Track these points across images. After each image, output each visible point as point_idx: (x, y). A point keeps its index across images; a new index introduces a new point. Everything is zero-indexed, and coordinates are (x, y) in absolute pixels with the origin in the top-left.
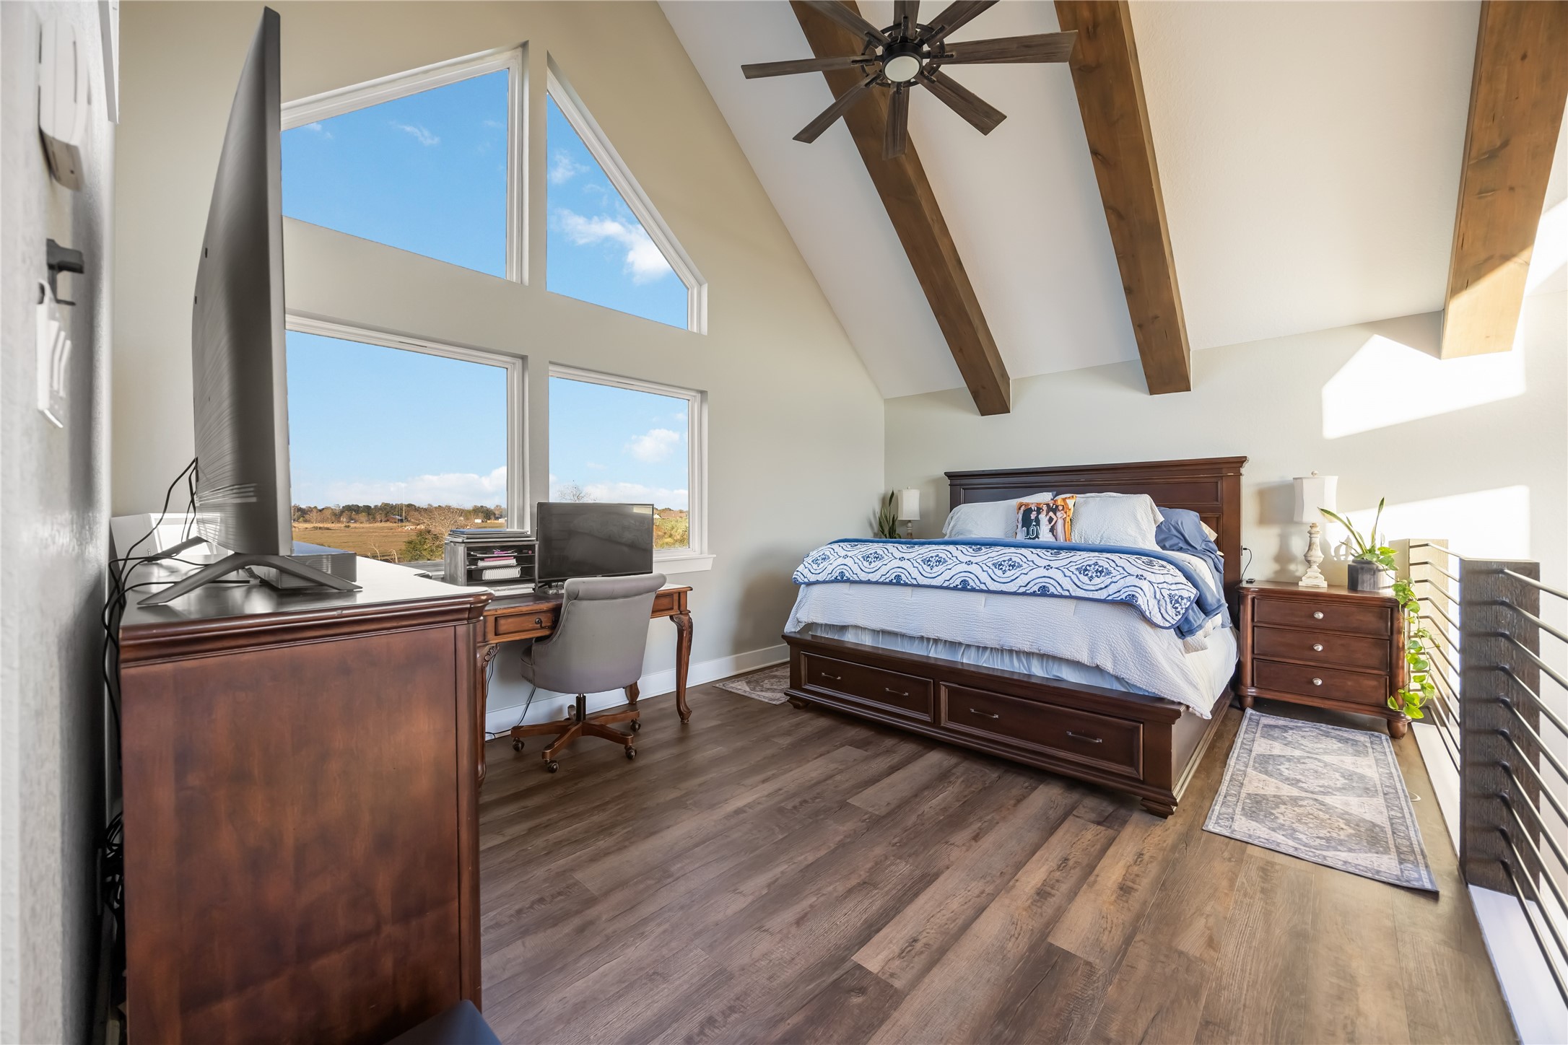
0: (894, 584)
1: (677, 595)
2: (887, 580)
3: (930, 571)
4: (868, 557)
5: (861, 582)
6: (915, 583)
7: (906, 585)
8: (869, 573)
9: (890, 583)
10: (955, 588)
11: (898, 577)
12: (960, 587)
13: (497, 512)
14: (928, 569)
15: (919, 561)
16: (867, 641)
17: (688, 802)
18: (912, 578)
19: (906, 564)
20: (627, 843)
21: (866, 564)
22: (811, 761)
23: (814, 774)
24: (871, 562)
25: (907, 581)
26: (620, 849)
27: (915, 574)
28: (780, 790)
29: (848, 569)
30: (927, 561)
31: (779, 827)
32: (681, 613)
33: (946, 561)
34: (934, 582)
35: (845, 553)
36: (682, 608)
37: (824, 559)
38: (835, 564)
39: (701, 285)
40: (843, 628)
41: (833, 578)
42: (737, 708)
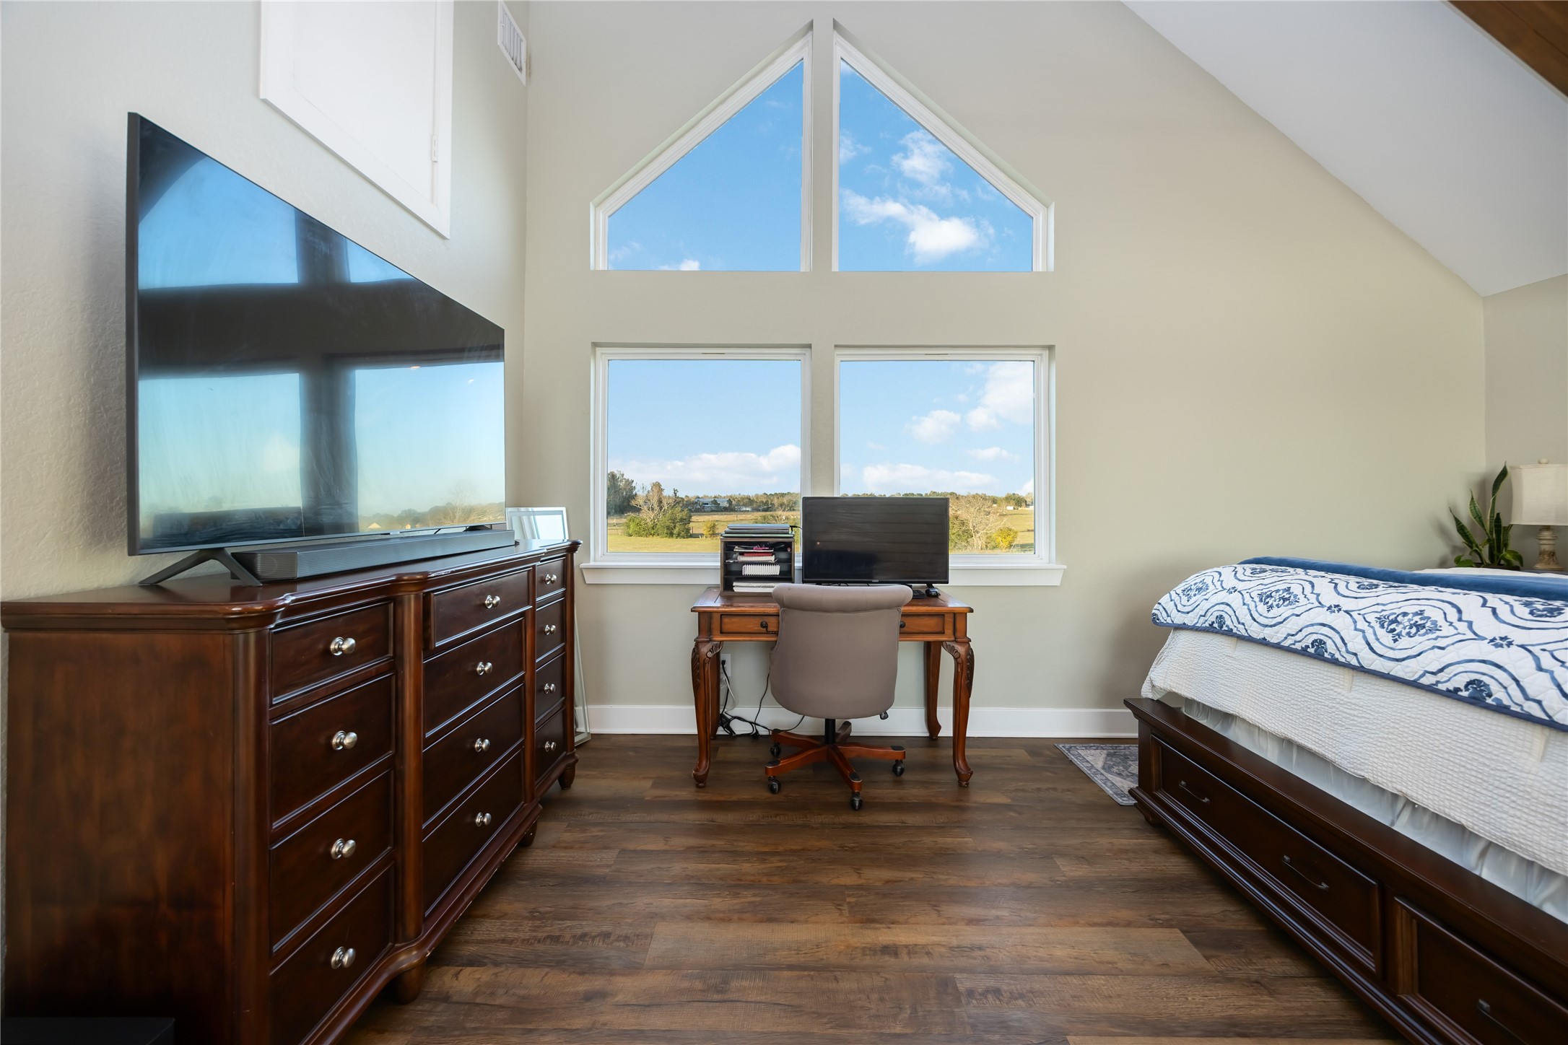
0: (1310, 656)
1: (952, 615)
2: (1298, 646)
3: (1391, 644)
4: (1270, 596)
5: (1249, 640)
6: (1354, 662)
7: (1334, 662)
8: (1267, 626)
9: (1303, 652)
10: (1452, 694)
11: (1319, 644)
12: (1465, 694)
13: (1028, 500)
14: (1387, 638)
15: (1371, 618)
16: (1271, 754)
17: (848, 900)
18: (1348, 652)
19: (1340, 621)
20: (735, 917)
21: (1262, 608)
22: (1084, 925)
23: (1060, 952)
24: (1271, 607)
25: (1337, 655)
26: (723, 920)
27: (1356, 644)
28: (980, 948)
29: (1231, 612)
30: (1389, 623)
31: (914, 1010)
32: (955, 641)
33: (1435, 628)
34: (1398, 670)
35: (1234, 583)
36: (958, 634)
37: (1199, 589)
38: (1214, 600)
39: (1047, 207)
40: (1228, 718)
41: (1207, 625)
42: (1055, 789)
